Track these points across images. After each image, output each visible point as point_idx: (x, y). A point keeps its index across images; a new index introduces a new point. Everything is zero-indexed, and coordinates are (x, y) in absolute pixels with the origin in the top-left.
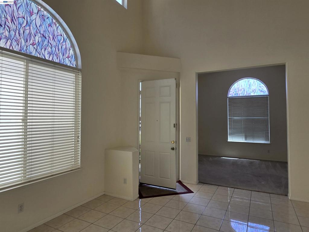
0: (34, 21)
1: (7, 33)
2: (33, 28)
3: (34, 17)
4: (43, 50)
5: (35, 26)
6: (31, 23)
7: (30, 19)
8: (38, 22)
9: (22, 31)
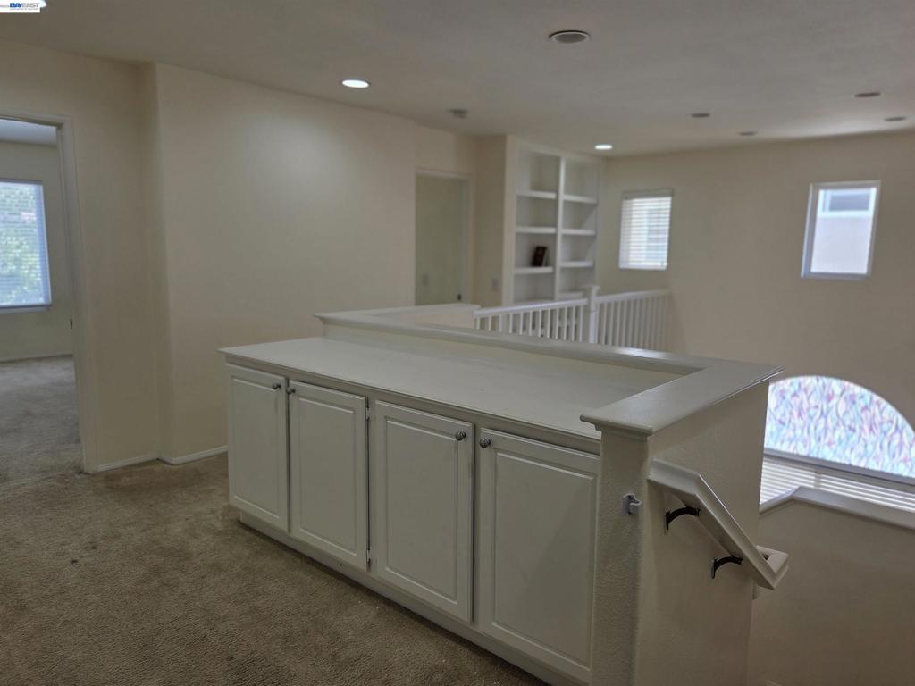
0: (834, 410)
1: (791, 434)
2: (832, 420)
3: (834, 402)
4: (848, 452)
5: (835, 416)
6: (828, 412)
7: (828, 406)
8: (842, 408)
9: (812, 428)
